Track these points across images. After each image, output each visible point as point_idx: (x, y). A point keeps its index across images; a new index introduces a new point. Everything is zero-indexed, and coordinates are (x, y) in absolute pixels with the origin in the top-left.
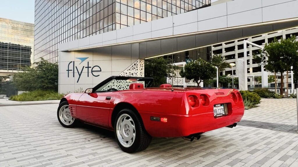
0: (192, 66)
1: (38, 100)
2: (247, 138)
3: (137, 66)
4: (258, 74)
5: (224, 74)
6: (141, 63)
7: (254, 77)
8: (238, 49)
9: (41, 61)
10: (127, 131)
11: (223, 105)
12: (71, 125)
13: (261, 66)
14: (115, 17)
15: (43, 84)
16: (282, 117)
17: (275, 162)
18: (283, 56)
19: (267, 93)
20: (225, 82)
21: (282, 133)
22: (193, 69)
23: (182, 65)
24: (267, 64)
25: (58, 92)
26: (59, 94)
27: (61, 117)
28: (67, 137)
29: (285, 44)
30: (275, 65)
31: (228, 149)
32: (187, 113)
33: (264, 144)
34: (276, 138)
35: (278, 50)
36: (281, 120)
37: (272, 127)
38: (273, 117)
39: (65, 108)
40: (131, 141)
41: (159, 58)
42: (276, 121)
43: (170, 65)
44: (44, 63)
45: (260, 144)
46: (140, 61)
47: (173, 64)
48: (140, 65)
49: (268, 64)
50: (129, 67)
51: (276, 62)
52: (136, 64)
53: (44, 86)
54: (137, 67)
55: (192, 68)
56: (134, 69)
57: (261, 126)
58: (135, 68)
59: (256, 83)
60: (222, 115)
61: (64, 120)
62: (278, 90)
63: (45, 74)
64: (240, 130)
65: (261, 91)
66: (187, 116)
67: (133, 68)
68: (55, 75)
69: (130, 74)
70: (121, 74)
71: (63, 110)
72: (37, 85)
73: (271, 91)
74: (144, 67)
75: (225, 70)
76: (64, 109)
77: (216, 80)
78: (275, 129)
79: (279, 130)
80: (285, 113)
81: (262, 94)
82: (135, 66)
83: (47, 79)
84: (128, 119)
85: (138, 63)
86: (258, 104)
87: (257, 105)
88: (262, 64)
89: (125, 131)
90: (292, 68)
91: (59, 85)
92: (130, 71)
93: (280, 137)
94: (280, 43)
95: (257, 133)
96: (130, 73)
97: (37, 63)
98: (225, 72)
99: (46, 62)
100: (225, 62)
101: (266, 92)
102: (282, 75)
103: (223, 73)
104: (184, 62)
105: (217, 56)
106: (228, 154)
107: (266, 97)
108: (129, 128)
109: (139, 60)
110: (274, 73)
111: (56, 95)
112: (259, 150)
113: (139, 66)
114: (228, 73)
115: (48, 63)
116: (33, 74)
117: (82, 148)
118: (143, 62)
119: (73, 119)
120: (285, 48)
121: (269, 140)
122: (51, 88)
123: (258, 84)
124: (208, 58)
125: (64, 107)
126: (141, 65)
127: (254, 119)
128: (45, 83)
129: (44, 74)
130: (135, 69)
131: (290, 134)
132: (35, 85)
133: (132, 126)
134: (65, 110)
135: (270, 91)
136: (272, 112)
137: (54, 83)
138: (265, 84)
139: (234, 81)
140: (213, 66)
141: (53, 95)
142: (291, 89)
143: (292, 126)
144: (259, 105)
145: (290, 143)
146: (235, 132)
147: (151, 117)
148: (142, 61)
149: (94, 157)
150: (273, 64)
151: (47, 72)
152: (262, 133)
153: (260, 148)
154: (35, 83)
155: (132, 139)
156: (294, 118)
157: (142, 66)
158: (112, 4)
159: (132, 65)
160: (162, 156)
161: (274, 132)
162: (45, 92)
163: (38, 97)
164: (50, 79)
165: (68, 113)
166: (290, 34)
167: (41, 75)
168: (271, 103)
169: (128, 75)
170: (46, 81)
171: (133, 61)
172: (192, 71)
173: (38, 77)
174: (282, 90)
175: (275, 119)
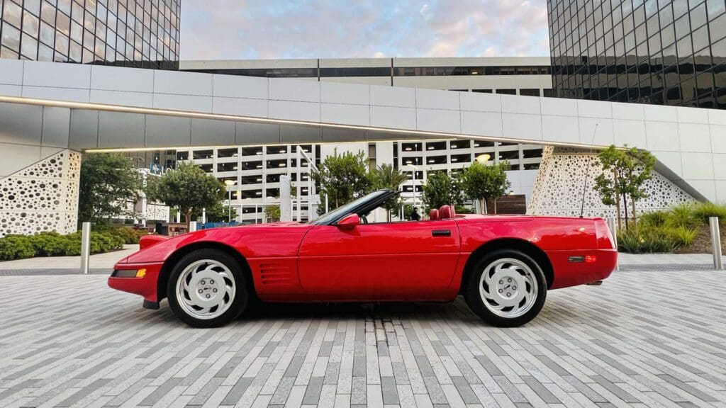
3: (59, 166)
6: (71, 159)
10: (505, 289)
12: (222, 315)
22: (183, 186)
27: (181, 301)
39: (197, 272)
40: (518, 304)
46: (71, 155)
48: (71, 165)
50: (33, 167)
52: (58, 161)
54: (60, 169)
56: (49, 173)
58: (52, 171)
61: (194, 306)
67: (44, 170)
69: (35, 184)
71: (190, 277)
74: (79, 172)
76: (194, 274)
82: (53, 165)
85: (65, 160)
89: (499, 290)
92: (34, 177)
96: (33, 182)
104: (145, 169)
109: (66, 153)
113: (65, 167)
118: (78, 157)
126: (73, 164)
130: (54, 174)
134: (197, 276)
148: (76, 156)
155: (523, 300)
157: (76, 169)
159: (43, 162)
171: (47, 151)
172: (182, 189)
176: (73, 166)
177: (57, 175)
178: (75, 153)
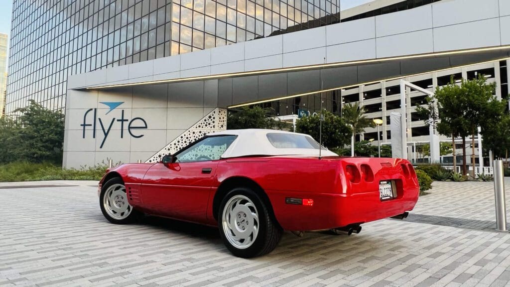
0: (310, 123)
1: (23, 180)
2: (421, 239)
3: (213, 120)
4: (422, 139)
5: (362, 138)
6: (220, 115)
7: (415, 145)
8: (387, 94)
9: (31, 106)
10: (243, 223)
11: (390, 183)
12: (126, 218)
13: (429, 125)
14: (171, 30)
15: (33, 151)
16: (469, 209)
17: (469, 268)
18: (465, 108)
19: (441, 172)
20: (367, 152)
21: (473, 232)
23: (292, 120)
24: (439, 121)
25: (62, 166)
26: (65, 169)
27: (106, 206)
28: (129, 237)
29: (468, 90)
30: (452, 125)
31: (396, 252)
32: (345, 191)
33: (450, 246)
34: (466, 238)
35: (458, 98)
36: (468, 213)
37: (457, 223)
38: (456, 210)
39: (115, 190)
40: (249, 238)
41: (251, 107)
42: (462, 215)
43: (271, 119)
44: (35, 111)
45: (443, 246)
46: (220, 112)
47: (276, 119)
48: (220, 118)
49: (441, 122)
50: (200, 122)
51: (453, 119)
52: (212, 117)
53: (34, 154)
54: (214, 122)
55: (311, 126)
57: (439, 222)
58: (209, 124)
59: (419, 154)
60: (389, 197)
61: (113, 211)
62: (458, 168)
63: (38, 131)
64: (408, 228)
65: (431, 168)
66: (345, 196)
67: (206, 124)
68: (56, 134)
69: (200, 134)
70: (184, 134)
71: (111, 193)
72: (20, 152)
73: (446, 168)
74: (225, 123)
75: (363, 131)
76: (113, 191)
77: (351, 149)
78: (462, 226)
79: (469, 228)
80: (474, 204)
81: (432, 174)
82: (210, 119)
83: (41, 140)
84: (244, 204)
85: (216, 115)
86: (428, 189)
87: (426, 191)
88: (431, 122)
89: (238, 223)
90: (479, 129)
91: (64, 153)
92: (200, 129)
93: (470, 237)
94: (461, 88)
95: (436, 232)
96: (200, 132)
97: (22, 110)
98: (363, 135)
99: (40, 109)
100: (364, 117)
101: (438, 170)
102: (464, 141)
103: (361, 136)
104: (294, 115)
105: (351, 105)
106: (398, 258)
107: (440, 179)
108: (244, 218)
109: (217, 110)
110: (451, 138)
111: (59, 172)
112: (444, 253)
113: (217, 120)
114: (368, 136)
115: (43, 111)
116: (13, 131)
117: (165, 252)
118: (225, 112)
119: (129, 208)
120: (468, 95)
121: (454, 241)
122: (48, 158)
123: (422, 158)
124: (335, 108)
125: (113, 188)
126: (222, 118)
127: (426, 213)
128: (36, 148)
129: (35, 131)
130: (211, 126)
131: (485, 232)
132: (17, 151)
133: (253, 214)
134: (115, 193)
135: (446, 170)
136: (453, 202)
137: (52, 149)
138: (435, 156)
139: (381, 151)
140: (346, 124)
141: (53, 171)
142: (479, 166)
143: (487, 222)
144: (429, 191)
145: (487, 245)
146: (401, 231)
147: (286, 198)
148: (223, 112)
149: (192, 264)
150: (449, 123)
151: (41, 128)
152: (443, 232)
153: (443, 251)
154: (15, 148)
155: (252, 235)
156: (489, 211)
157: (223, 121)
158: (166, 6)
159: (205, 118)
160: (299, 261)
161: (461, 230)
162: (35, 166)
163: (23, 175)
164: (47, 141)
165: (120, 197)
166: (474, 72)
167: (30, 132)
168: (448, 188)
169: (198, 136)
170: (40, 144)
171: (207, 110)
172: (310, 131)
173: (25, 137)
174: (465, 168)
175: (460, 212)
176: (222, 120)
177: (212, 126)
178: (223, 110)
